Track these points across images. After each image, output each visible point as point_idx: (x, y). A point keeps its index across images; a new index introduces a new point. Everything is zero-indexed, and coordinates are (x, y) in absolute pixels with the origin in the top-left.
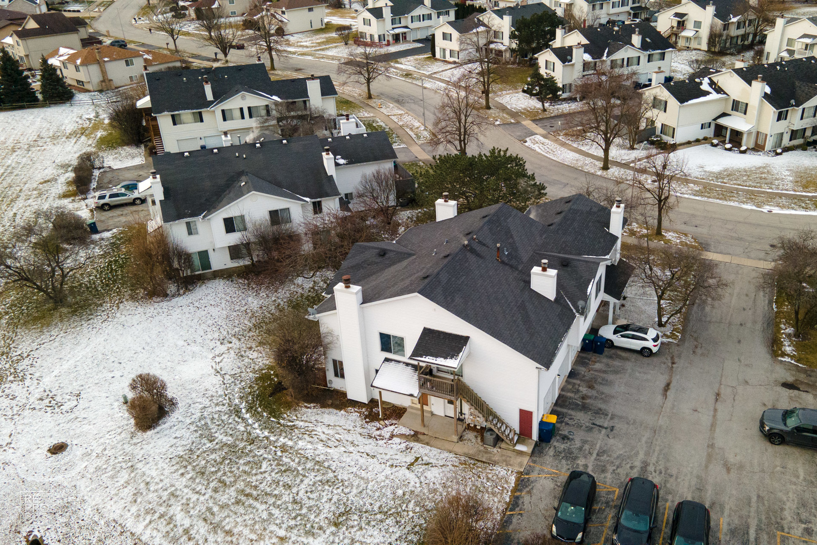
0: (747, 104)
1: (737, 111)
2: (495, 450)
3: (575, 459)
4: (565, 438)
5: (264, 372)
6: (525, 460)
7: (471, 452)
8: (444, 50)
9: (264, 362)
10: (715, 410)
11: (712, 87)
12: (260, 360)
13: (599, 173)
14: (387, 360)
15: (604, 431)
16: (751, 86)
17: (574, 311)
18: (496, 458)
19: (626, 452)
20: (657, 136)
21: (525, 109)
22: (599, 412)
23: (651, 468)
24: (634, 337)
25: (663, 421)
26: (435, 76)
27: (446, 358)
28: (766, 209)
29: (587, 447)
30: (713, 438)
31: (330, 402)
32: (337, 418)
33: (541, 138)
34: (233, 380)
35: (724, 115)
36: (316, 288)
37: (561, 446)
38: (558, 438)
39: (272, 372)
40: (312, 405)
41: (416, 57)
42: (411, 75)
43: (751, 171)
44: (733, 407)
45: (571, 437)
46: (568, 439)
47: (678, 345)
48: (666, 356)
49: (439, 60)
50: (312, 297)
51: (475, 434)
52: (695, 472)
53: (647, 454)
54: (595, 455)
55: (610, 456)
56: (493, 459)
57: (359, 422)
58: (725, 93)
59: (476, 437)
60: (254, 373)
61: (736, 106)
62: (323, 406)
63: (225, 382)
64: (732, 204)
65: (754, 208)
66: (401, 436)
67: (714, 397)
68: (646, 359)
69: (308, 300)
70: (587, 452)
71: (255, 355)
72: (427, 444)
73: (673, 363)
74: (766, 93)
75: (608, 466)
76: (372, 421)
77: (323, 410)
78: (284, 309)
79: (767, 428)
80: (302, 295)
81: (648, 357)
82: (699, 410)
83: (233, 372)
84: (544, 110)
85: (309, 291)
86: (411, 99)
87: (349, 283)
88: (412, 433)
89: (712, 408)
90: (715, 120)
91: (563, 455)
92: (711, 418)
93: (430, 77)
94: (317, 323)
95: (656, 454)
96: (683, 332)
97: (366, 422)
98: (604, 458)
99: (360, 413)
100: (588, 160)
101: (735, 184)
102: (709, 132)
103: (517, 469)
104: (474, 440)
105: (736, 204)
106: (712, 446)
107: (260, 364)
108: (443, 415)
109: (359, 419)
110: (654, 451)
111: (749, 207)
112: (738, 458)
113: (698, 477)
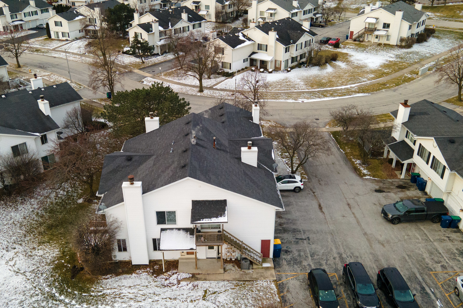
0: (267, 45)
1: (261, 49)
2: (250, 271)
3: (300, 263)
4: (287, 252)
5: (56, 262)
6: (273, 272)
7: (237, 277)
8: (57, 33)
9: (52, 255)
10: (353, 213)
11: (245, 38)
12: (48, 255)
13: (199, 94)
14: (162, 230)
15: (305, 241)
16: (268, 34)
17: (271, 171)
18: (255, 276)
19: (325, 250)
20: (221, 70)
21: (130, 63)
22: (295, 231)
23: (344, 256)
24: (289, 182)
25: (332, 227)
26: (57, 49)
27: (217, 217)
28: (300, 101)
29: (302, 253)
30: (363, 230)
31: (120, 270)
32: (133, 280)
33: (151, 79)
34: (34, 275)
35: (254, 53)
36: (59, 196)
37: (289, 257)
38: (283, 253)
39: (63, 261)
40: (109, 276)
41: (37, 39)
42: (39, 50)
43: (280, 82)
44: (360, 209)
45: (289, 250)
46: (289, 252)
47: (309, 182)
48: (307, 189)
49: (54, 39)
50: (60, 203)
51: (232, 264)
52: (368, 251)
53: (337, 248)
54: (310, 257)
55: (318, 255)
56: (254, 277)
57: (151, 279)
58: (253, 40)
59: (234, 266)
60: (49, 265)
61: (260, 47)
62: (117, 274)
63: (28, 278)
64: (281, 101)
65: (294, 101)
66: (185, 279)
67: (348, 207)
68: (298, 194)
69: (58, 205)
70: (304, 257)
71: (41, 252)
72: (205, 280)
73: (314, 193)
74: (277, 38)
75: (321, 261)
76: (158, 275)
77: (119, 277)
78: (43, 215)
79: (390, 216)
80: (52, 203)
81: (299, 192)
82: (345, 215)
83: (31, 269)
84: (143, 62)
85: (56, 199)
86: (50, 65)
87: (133, 181)
88: (191, 275)
89: (351, 213)
90: (250, 56)
91: (292, 262)
92: (354, 218)
93: (54, 50)
94: (104, 216)
95: (341, 247)
96: (306, 174)
97: (155, 277)
98: (316, 257)
99: (147, 272)
100: (188, 88)
101: (276, 90)
102: (247, 64)
103: (272, 279)
104: (233, 269)
105: (283, 101)
106: (365, 234)
107: (50, 258)
108: (205, 258)
109: (148, 277)
110: (339, 245)
111: (290, 101)
112: (383, 236)
113: (371, 253)
